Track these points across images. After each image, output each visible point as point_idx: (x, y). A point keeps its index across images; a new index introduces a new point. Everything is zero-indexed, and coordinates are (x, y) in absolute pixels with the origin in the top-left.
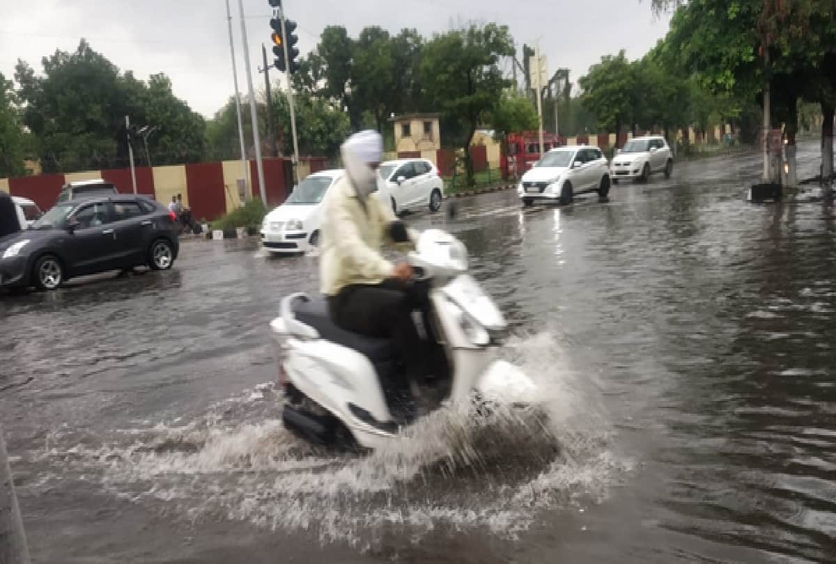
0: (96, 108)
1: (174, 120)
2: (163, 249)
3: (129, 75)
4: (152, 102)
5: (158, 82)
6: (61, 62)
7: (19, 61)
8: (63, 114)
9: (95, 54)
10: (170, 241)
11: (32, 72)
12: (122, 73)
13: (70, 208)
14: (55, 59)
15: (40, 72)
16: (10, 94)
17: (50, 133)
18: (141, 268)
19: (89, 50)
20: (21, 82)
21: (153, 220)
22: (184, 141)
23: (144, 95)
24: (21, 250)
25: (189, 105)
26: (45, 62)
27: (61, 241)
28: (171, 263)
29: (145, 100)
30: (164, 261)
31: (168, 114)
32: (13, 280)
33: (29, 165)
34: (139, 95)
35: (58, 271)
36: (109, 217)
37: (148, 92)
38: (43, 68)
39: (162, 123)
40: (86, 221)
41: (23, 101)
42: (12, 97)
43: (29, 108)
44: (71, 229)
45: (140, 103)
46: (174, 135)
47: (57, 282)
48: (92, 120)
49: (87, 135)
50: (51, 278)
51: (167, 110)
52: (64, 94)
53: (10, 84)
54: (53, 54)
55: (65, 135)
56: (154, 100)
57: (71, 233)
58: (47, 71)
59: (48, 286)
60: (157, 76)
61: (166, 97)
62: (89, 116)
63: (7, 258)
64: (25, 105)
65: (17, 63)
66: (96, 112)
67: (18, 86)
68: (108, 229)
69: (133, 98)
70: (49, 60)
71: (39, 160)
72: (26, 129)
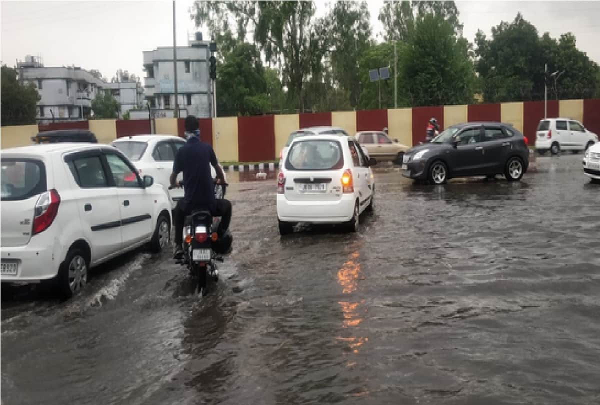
0: (522, 59)
1: (575, 67)
2: (516, 164)
3: (546, 35)
4: (561, 54)
5: (566, 39)
6: (503, 29)
7: (479, 30)
8: (501, 63)
9: (526, 23)
10: (522, 159)
11: (485, 37)
12: (540, 35)
13: (456, 130)
14: (500, 28)
15: (489, 37)
16: (470, 52)
17: (492, 76)
18: (499, 177)
19: (522, 20)
20: (478, 44)
21: (511, 142)
22: (580, 82)
23: (555, 49)
24: (423, 156)
25: (588, 55)
26: (493, 30)
27: (448, 152)
28: (521, 175)
29: (555, 52)
30: (515, 173)
31: (572, 62)
32: (417, 175)
33: (476, 96)
34: (552, 49)
35: (444, 172)
36: (481, 138)
37: (558, 48)
38: (492, 34)
39: (565, 69)
40: (466, 140)
41: (478, 55)
42: (472, 54)
43: (480, 59)
44: (455, 144)
45: (552, 55)
46: (573, 77)
47: (442, 180)
48: (518, 67)
49: (514, 77)
50: (439, 177)
51: (570, 60)
52: (502, 51)
53: (471, 45)
54: (499, 24)
55: (500, 77)
56: (562, 52)
57: (455, 147)
58: (494, 35)
59: (437, 182)
60: (566, 35)
61: (571, 50)
62: (517, 65)
63: (416, 160)
64: (478, 58)
65: (477, 32)
66: (521, 62)
67: (475, 47)
68: (480, 146)
69: (547, 51)
70: (496, 28)
71: (482, 94)
72: (477, 74)
